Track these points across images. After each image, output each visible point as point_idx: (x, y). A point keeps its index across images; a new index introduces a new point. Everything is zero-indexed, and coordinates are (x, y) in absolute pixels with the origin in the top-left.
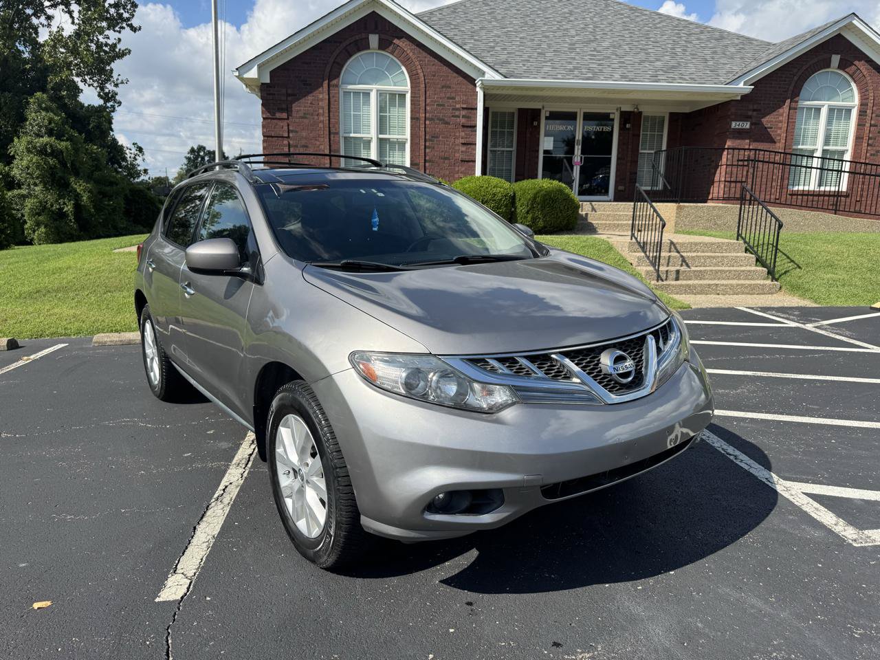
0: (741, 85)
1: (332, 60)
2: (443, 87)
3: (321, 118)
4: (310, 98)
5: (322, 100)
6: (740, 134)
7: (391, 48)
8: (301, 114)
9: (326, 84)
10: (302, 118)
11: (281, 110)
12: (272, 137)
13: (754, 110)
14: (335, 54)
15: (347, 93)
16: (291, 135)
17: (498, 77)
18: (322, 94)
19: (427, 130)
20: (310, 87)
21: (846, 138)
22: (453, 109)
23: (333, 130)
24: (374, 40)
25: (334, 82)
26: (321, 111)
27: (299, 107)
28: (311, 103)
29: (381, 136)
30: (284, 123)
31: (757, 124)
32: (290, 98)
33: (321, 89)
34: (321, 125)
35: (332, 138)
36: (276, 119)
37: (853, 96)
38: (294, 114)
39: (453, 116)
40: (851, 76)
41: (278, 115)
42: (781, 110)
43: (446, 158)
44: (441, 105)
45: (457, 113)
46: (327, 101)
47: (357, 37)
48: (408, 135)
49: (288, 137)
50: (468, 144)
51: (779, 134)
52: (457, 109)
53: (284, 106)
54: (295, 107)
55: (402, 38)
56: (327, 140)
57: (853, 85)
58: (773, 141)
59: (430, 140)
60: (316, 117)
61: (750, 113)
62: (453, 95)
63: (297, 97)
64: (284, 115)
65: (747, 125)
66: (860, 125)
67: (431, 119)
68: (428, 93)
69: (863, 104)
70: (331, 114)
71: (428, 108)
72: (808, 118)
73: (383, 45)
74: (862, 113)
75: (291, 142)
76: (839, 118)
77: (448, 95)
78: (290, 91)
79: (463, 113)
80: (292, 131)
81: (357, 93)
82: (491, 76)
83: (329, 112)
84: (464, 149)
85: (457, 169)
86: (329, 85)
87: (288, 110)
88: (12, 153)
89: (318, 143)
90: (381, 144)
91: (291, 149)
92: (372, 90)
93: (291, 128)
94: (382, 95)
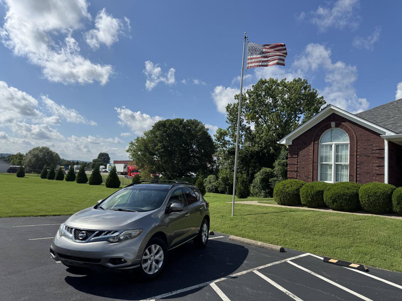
1: (315, 134)
2: (366, 140)
3: (310, 157)
4: (306, 149)
5: (311, 150)
7: (341, 126)
8: (303, 155)
9: (313, 143)
10: (303, 157)
11: (295, 154)
12: (292, 164)
14: (317, 131)
15: (323, 146)
16: (298, 163)
17: (393, 134)
18: (311, 147)
19: (358, 160)
20: (306, 145)
22: (372, 150)
23: (315, 161)
24: (333, 124)
25: (316, 142)
26: (310, 154)
27: (302, 152)
28: (307, 151)
30: (296, 159)
32: (298, 150)
33: (310, 145)
34: (310, 159)
35: (314, 165)
36: (293, 158)
38: (300, 155)
39: (372, 153)
41: (294, 156)
43: (369, 173)
44: (365, 149)
45: (374, 152)
46: (313, 150)
47: (326, 124)
49: (297, 164)
50: (380, 166)
52: (374, 150)
53: (296, 153)
54: (300, 153)
55: (346, 121)
56: (312, 165)
59: (359, 165)
60: (308, 156)
62: (372, 144)
63: (301, 149)
64: (296, 156)
67: (359, 155)
68: (358, 144)
70: (314, 155)
71: (358, 150)
73: (337, 126)
75: (298, 166)
77: (369, 144)
78: (299, 147)
79: (377, 151)
80: (299, 162)
81: (326, 146)
82: (389, 133)
84: (378, 168)
85: (374, 178)
87: (298, 154)
88: (274, 166)
89: (308, 166)
90: (337, 166)
91: (298, 169)
92: (333, 144)
93: (298, 161)
94: (337, 146)
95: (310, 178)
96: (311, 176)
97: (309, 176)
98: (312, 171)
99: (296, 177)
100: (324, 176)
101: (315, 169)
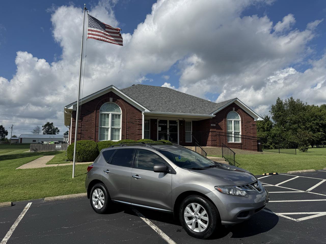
0: (212, 115)
1: (97, 104)
2: (132, 113)
3: (93, 122)
4: (89, 115)
5: (93, 116)
6: (213, 127)
7: (116, 102)
8: (86, 120)
9: (95, 111)
10: (86, 121)
13: (216, 121)
15: (102, 114)
16: (82, 127)
17: (149, 111)
18: (94, 114)
19: (127, 125)
20: (90, 112)
21: (239, 129)
22: (135, 119)
23: (97, 125)
24: (111, 99)
25: (98, 111)
26: (93, 119)
27: (86, 118)
28: (90, 117)
29: (112, 127)
30: (80, 123)
31: (217, 125)
32: (82, 116)
33: (93, 113)
34: (93, 124)
35: (96, 128)
37: (239, 118)
38: (84, 120)
39: (135, 121)
40: (238, 113)
42: (223, 121)
43: (133, 134)
44: (131, 118)
45: (136, 120)
46: (95, 117)
47: (106, 98)
48: (121, 127)
49: (81, 127)
50: (140, 129)
51: (223, 127)
52: (137, 120)
53: (80, 118)
54: (84, 118)
55: (120, 99)
56: (94, 128)
57: (239, 115)
58: (222, 129)
59: (128, 128)
60: (91, 121)
61: (215, 122)
62: (135, 115)
63: (85, 115)
64: (80, 121)
65: (215, 125)
66: (242, 125)
67: (128, 122)
68: (127, 115)
69: (242, 120)
71: (127, 119)
72: (229, 123)
73: (114, 101)
74: (242, 122)
75: (82, 129)
76: (237, 124)
77: (134, 115)
78: (83, 113)
79: (138, 120)
80: (83, 126)
81: (105, 114)
82: (147, 110)
83: (96, 120)
84: (138, 131)
85: (136, 137)
86: (96, 112)
87: (82, 119)
89: (91, 129)
90: (112, 129)
91: (82, 131)
92: (110, 114)
93: (82, 125)
94: (113, 115)
95: (92, 138)
96: (94, 137)
97: (92, 137)
98: (95, 133)
99: (80, 138)
100: (103, 137)
101: (96, 131)
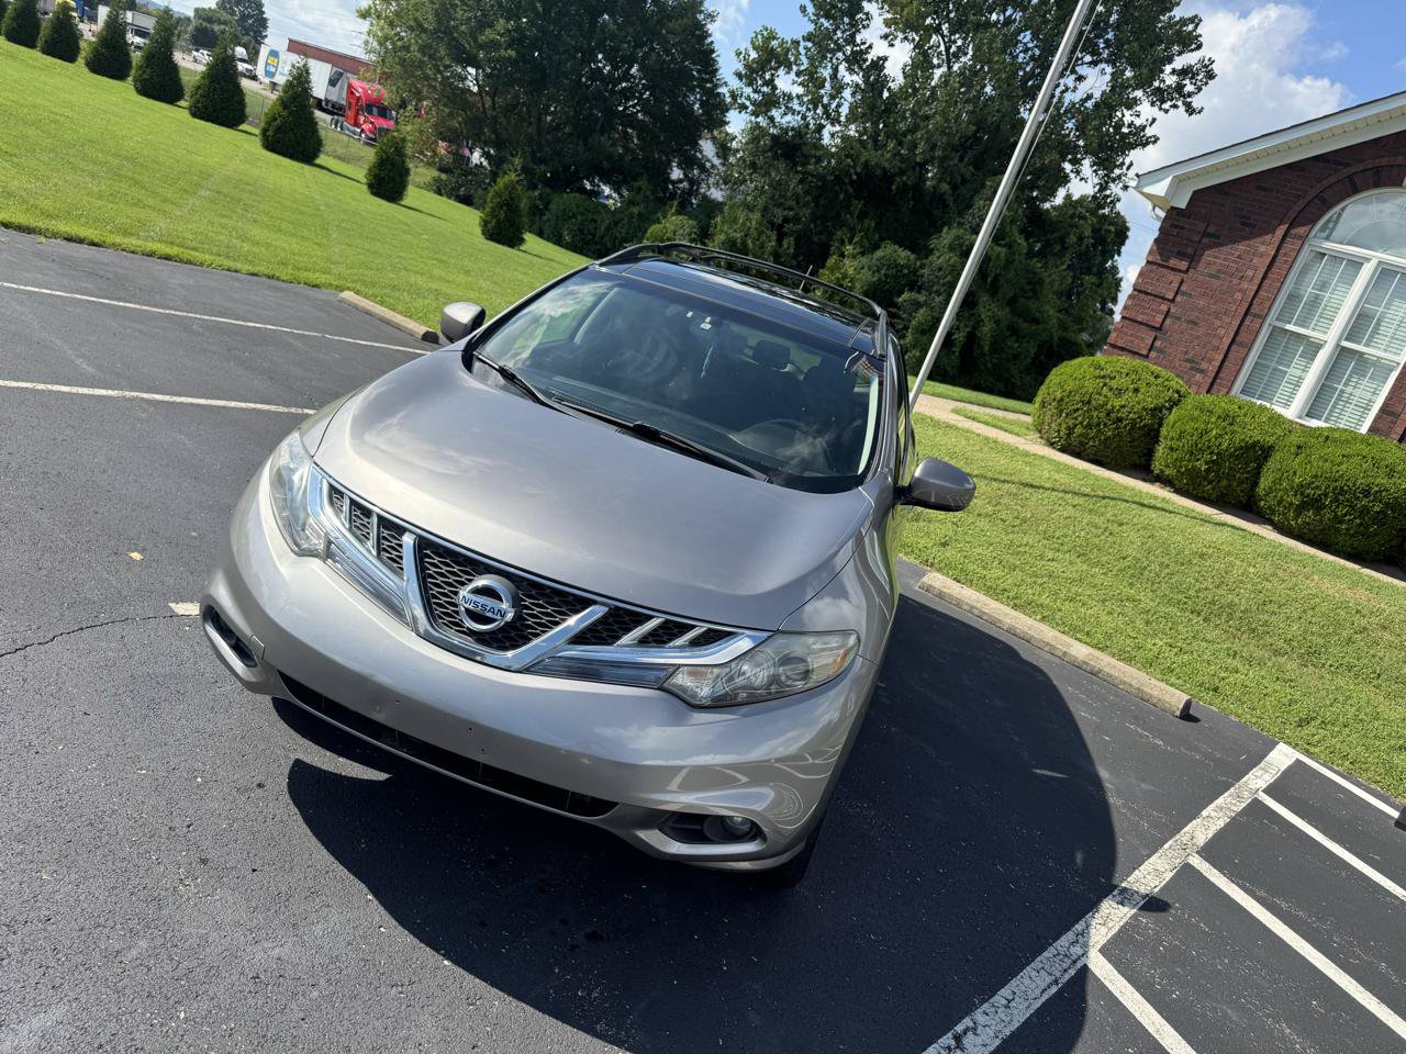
1: (1313, 193)
3: (1245, 285)
4: (1241, 247)
5: (1261, 255)
8: (1213, 270)
9: (1283, 230)
10: (1211, 276)
11: (1181, 255)
12: (1146, 293)
14: (1325, 183)
15: (1317, 255)
16: (1178, 298)
18: (1265, 247)
20: (1249, 228)
23: (1255, 309)
25: (1301, 230)
26: (1250, 273)
27: (1216, 257)
28: (1239, 257)
29: (1345, 344)
30: (1176, 278)
32: (1205, 240)
33: (1269, 237)
34: (1238, 296)
35: (1247, 322)
36: (1168, 267)
38: (1201, 267)
41: (1173, 262)
46: (1270, 259)
47: (1384, 162)
49: (1173, 301)
53: (1190, 251)
54: (1208, 256)
56: (1236, 323)
60: (1235, 281)
63: (1218, 240)
64: (1183, 265)
70: (1267, 282)
75: (1173, 310)
78: (1211, 230)
80: (1184, 294)
81: (1336, 258)
83: (1264, 278)
86: (1286, 233)
87: (1193, 259)
89: (1218, 323)
90: (1342, 354)
91: (1167, 321)
92: (1368, 260)
93: (1183, 288)
94: (1385, 273)
96: (1212, 368)
97: (1204, 365)
98: (1226, 346)
99: (1144, 352)
100: (1265, 378)
101: (1239, 341)
